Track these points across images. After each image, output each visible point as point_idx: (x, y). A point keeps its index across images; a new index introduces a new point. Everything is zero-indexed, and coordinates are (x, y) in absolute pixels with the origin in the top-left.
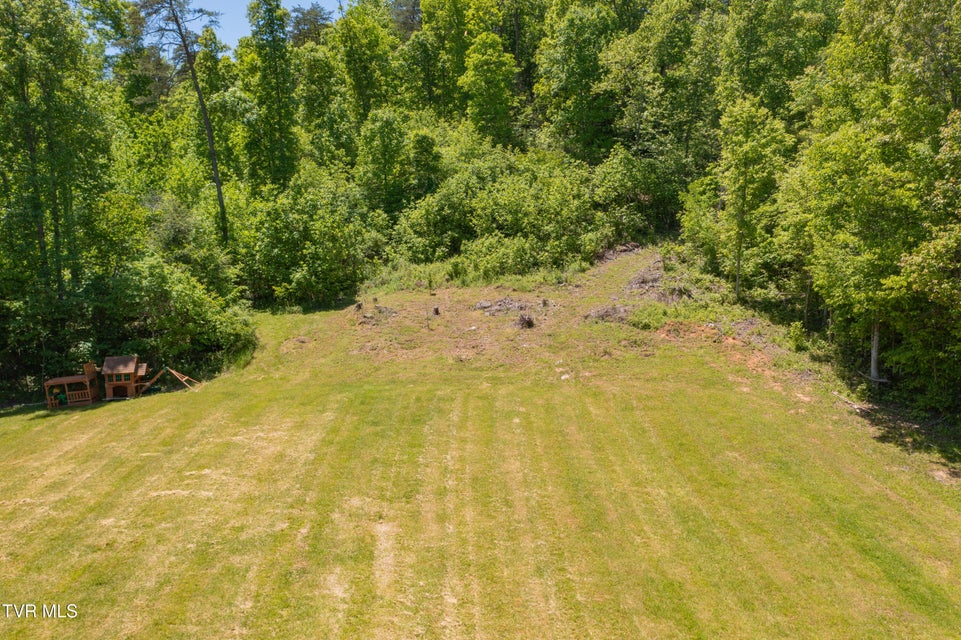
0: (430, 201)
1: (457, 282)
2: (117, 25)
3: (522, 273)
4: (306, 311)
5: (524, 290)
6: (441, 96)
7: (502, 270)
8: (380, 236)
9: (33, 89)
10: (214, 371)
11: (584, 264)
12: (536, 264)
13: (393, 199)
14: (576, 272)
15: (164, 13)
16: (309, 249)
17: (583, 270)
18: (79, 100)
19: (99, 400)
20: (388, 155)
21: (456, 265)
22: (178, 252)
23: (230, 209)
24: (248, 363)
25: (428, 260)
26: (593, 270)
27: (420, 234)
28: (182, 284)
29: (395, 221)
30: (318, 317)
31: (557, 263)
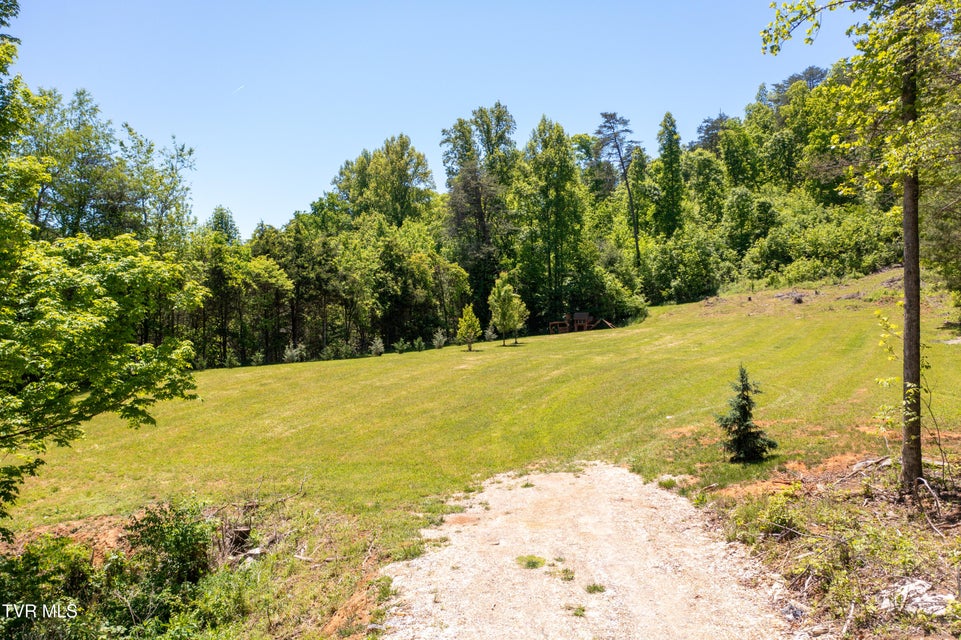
0: (764, 242)
1: (772, 287)
2: (588, 153)
3: (814, 279)
4: (678, 303)
5: (809, 288)
6: (788, 175)
7: (803, 278)
8: (731, 265)
9: (552, 193)
10: (624, 324)
11: (858, 274)
12: (825, 274)
13: (741, 243)
14: (850, 278)
15: (612, 144)
16: (682, 268)
17: (858, 278)
18: (572, 195)
19: (572, 330)
20: (743, 216)
21: (773, 278)
22: (611, 268)
23: (642, 252)
24: (641, 322)
25: (759, 278)
26: (866, 277)
27: (756, 262)
28: (611, 282)
29: (743, 255)
30: (684, 307)
31: (839, 275)
